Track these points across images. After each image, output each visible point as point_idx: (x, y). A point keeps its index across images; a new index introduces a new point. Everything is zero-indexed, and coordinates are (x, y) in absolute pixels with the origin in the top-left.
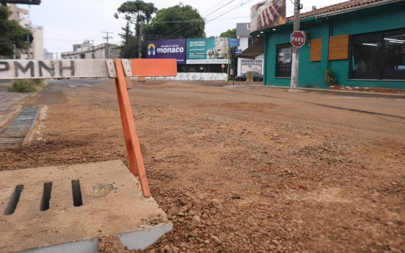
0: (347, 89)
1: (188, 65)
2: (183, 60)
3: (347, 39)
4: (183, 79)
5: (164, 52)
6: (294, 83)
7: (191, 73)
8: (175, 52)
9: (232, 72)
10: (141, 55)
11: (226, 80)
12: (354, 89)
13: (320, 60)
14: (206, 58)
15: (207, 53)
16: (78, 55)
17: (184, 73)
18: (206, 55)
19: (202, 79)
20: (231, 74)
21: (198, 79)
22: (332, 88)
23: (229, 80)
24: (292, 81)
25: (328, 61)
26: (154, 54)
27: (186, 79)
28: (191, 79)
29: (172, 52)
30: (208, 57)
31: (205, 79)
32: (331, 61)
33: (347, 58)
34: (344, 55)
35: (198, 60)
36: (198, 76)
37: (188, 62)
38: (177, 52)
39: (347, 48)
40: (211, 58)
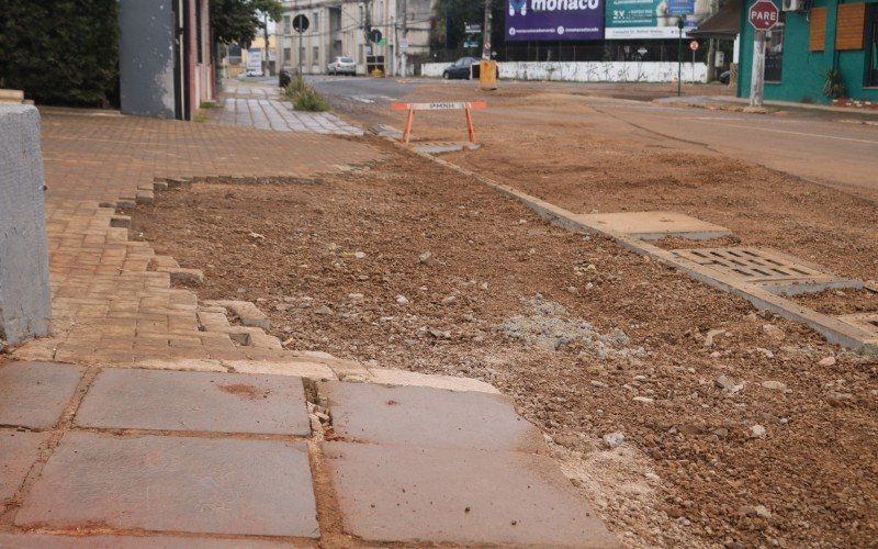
0: (855, 106)
1: (609, 41)
2: (596, 29)
3: (863, 12)
4: (595, 78)
5: (550, 9)
6: (757, 94)
7: (615, 64)
8: (576, 8)
9: (719, 61)
10: (490, 16)
11: (704, 80)
12: (864, 106)
13: (822, 49)
14: (654, 24)
15: (659, 13)
16: (322, 9)
17: (598, 64)
18: (654, 17)
19: (642, 79)
20: (717, 64)
21: (632, 77)
22: (835, 104)
23: (711, 79)
24: (753, 92)
25: (835, 51)
26: (524, 13)
27: (603, 77)
28: (616, 79)
29: (571, 8)
30: (661, 21)
31: (650, 79)
32: (839, 51)
33: (860, 47)
34: (857, 42)
35: (635, 29)
36: (633, 70)
37: (611, 33)
38: (583, 7)
39: (862, 28)
40: (667, 25)
